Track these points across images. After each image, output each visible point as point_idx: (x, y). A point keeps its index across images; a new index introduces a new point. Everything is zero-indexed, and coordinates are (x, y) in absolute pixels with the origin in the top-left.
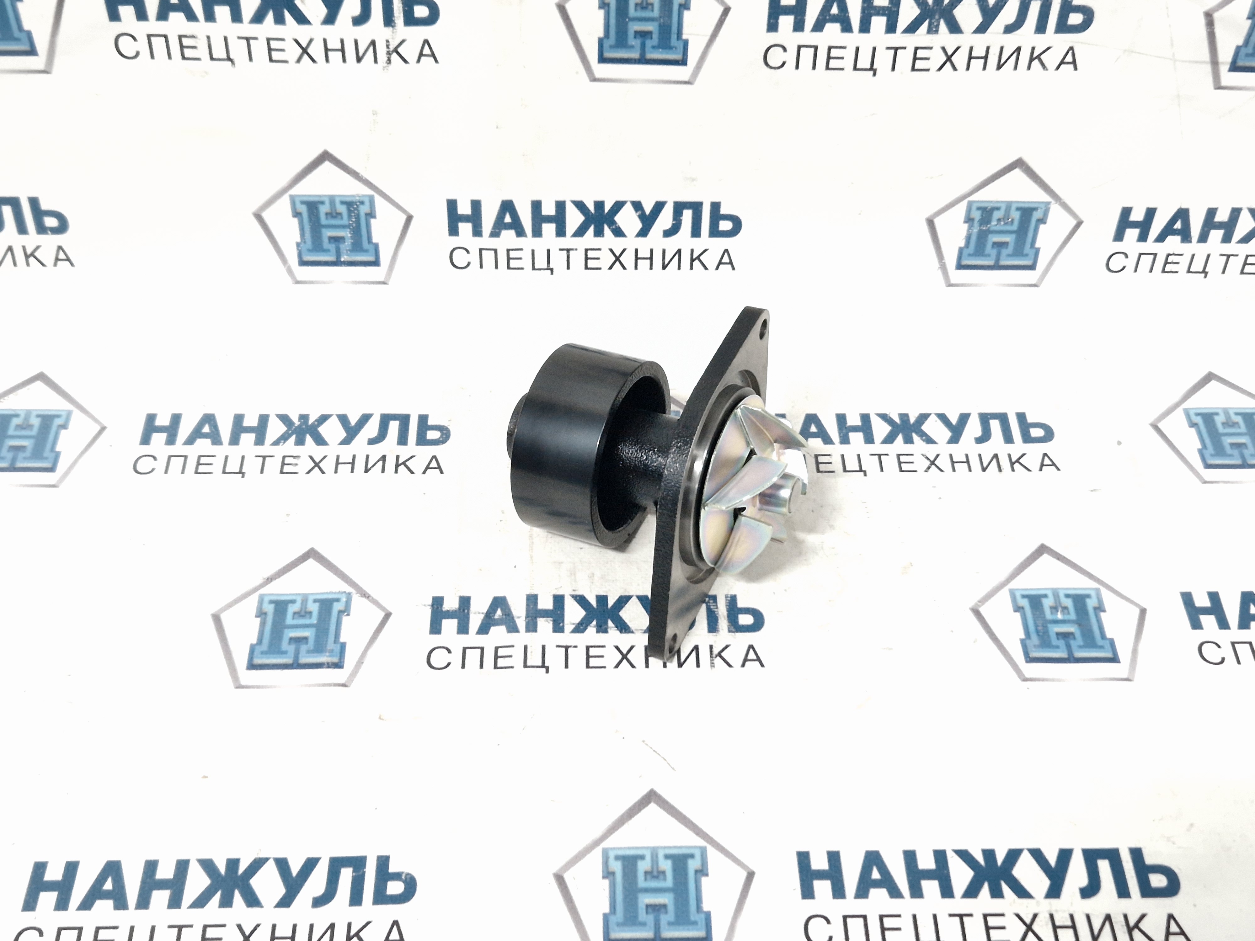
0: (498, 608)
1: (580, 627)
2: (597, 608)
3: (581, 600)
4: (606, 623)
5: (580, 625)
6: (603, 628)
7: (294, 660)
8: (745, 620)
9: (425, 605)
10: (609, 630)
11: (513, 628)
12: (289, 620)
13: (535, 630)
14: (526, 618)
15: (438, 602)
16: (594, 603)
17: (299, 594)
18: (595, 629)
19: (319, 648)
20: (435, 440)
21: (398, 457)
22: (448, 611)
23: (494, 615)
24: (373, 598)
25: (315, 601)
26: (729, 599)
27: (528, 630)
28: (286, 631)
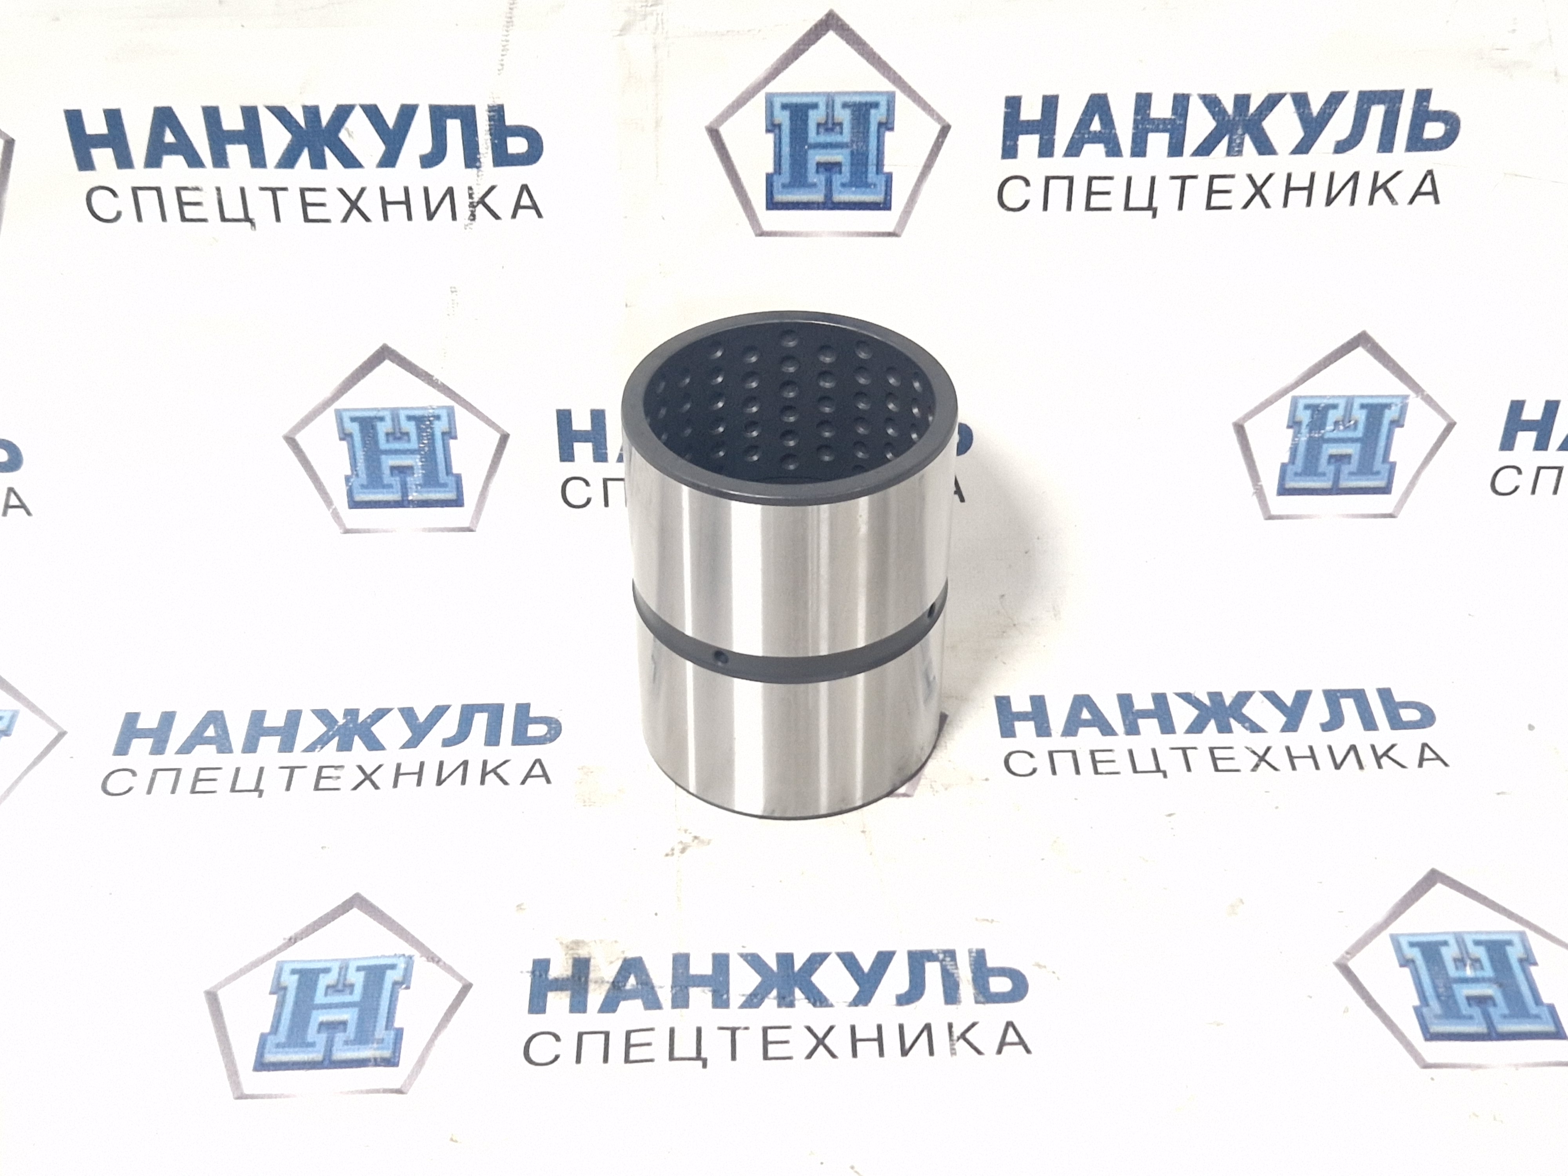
0: (630, 974)
1: (752, 1000)
2: (778, 973)
3: (754, 961)
4: (793, 993)
5: (753, 997)
6: (788, 1000)
7: (324, 1056)
8: (1000, 985)
9: (522, 972)
10: (796, 1003)
11: (653, 1003)
12: (320, 997)
13: (686, 1005)
14: (672, 988)
15: (541, 967)
16: (773, 964)
17: (337, 960)
18: (775, 1002)
19: (363, 1037)
20: (541, 737)
21: (485, 763)
22: (556, 980)
23: (625, 985)
24: (445, 963)
25: (359, 969)
26: (974, 954)
27: (675, 1005)
28: (315, 1013)
